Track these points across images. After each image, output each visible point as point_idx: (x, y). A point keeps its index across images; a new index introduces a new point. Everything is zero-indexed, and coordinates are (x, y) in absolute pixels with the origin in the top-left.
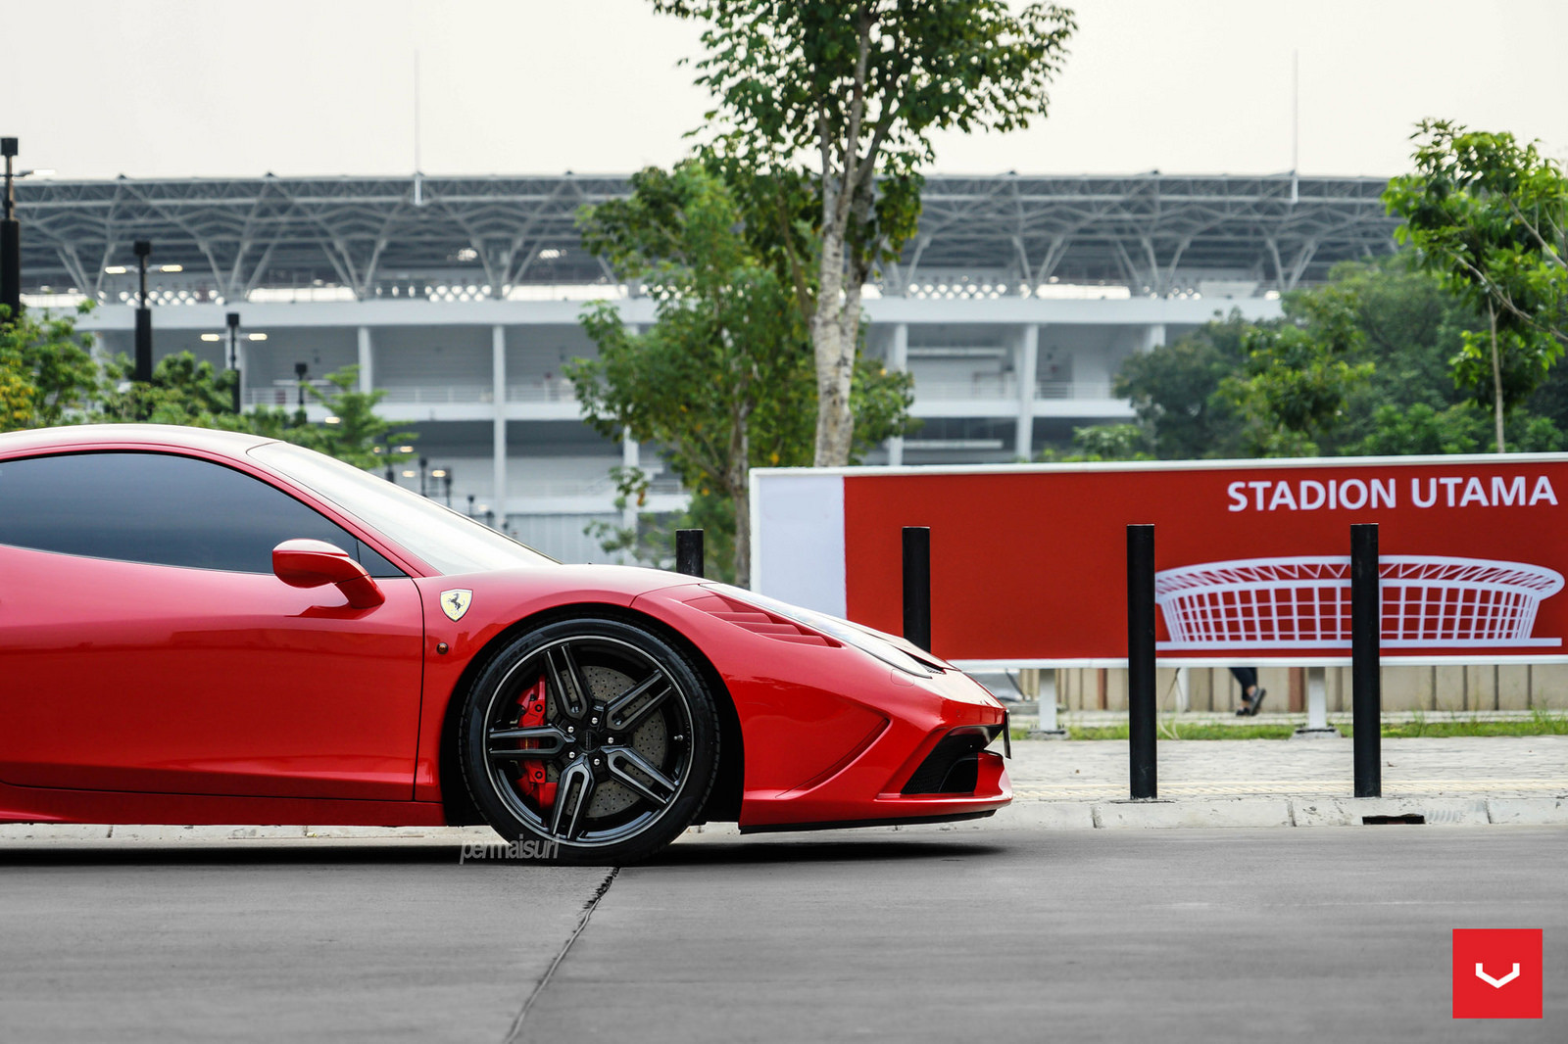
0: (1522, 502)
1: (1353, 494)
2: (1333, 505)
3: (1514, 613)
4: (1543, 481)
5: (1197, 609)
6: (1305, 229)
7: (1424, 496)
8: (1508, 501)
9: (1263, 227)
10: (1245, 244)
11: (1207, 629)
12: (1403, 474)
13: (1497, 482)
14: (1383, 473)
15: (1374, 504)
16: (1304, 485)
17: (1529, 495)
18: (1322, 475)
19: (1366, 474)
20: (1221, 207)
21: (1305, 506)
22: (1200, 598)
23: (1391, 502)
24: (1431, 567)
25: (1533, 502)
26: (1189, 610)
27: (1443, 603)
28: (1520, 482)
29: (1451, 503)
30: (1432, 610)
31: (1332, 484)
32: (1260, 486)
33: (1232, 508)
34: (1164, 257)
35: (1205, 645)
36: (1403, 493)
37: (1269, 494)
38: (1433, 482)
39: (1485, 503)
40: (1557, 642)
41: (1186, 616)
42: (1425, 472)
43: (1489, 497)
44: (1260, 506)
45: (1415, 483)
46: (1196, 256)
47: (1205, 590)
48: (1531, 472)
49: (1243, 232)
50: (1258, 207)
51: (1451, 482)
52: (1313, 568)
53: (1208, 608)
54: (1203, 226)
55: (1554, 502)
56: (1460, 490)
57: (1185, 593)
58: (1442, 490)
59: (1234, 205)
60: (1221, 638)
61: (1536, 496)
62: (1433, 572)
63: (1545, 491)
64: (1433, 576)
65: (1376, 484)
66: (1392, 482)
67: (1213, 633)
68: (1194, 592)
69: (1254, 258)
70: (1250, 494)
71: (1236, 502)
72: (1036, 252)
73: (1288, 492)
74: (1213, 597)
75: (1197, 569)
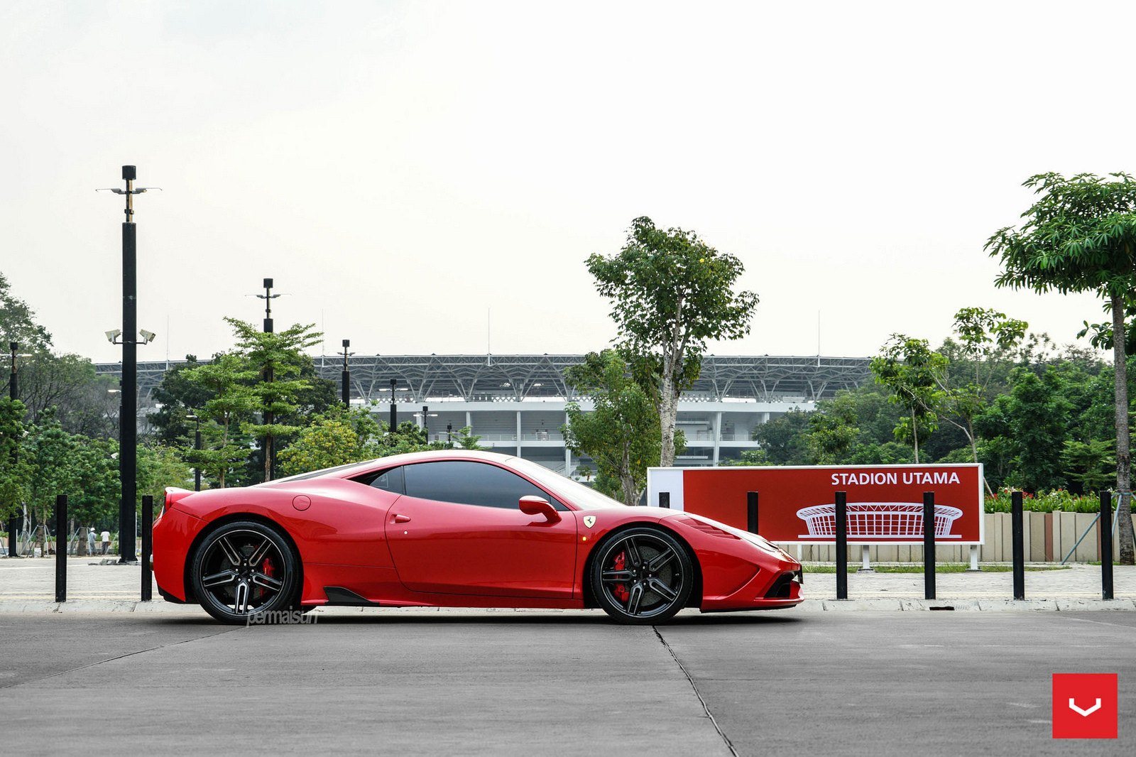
0: (946, 482)
1: (880, 479)
2: (872, 483)
3: (943, 525)
4: (954, 474)
5: (820, 522)
6: (823, 377)
7: (908, 480)
8: (941, 482)
9: (807, 376)
10: (800, 383)
11: (824, 530)
12: (900, 471)
13: (936, 475)
14: (892, 471)
15: (888, 483)
16: (861, 475)
17: (948, 480)
18: (868, 471)
19: (885, 471)
20: (791, 368)
21: (861, 483)
22: (821, 518)
23: (895, 482)
24: (910, 507)
25: (950, 482)
26: (817, 523)
27: (915, 521)
28: (945, 475)
29: (918, 482)
30: (911, 523)
31: (872, 475)
32: (844, 475)
33: (833, 484)
34: (769, 388)
35: (823, 536)
36: (900, 479)
37: (847, 478)
38: (911, 474)
39: (931, 483)
40: (960, 536)
41: (815, 525)
42: (908, 471)
43: (933, 481)
44: (844, 483)
45: (904, 474)
46: (781, 387)
47: (823, 515)
48: (950, 471)
49: (799, 378)
50: (805, 368)
51: (918, 474)
52: (865, 507)
53: (824, 522)
54: (784, 376)
55: (958, 482)
56: (922, 477)
57: (815, 516)
58: (915, 477)
59: (796, 368)
60: (829, 534)
61: (951, 480)
62: (911, 509)
63: (955, 478)
64: (911, 511)
65: (889, 475)
66: (895, 474)
67: (826, 532)
68: (819, 516)
69: (803, 388)
70: (840, 478)
71: (835, 482)
72: (721, 386)
73: (855, 478)
74: (826, 518)
75: (820, 507)
